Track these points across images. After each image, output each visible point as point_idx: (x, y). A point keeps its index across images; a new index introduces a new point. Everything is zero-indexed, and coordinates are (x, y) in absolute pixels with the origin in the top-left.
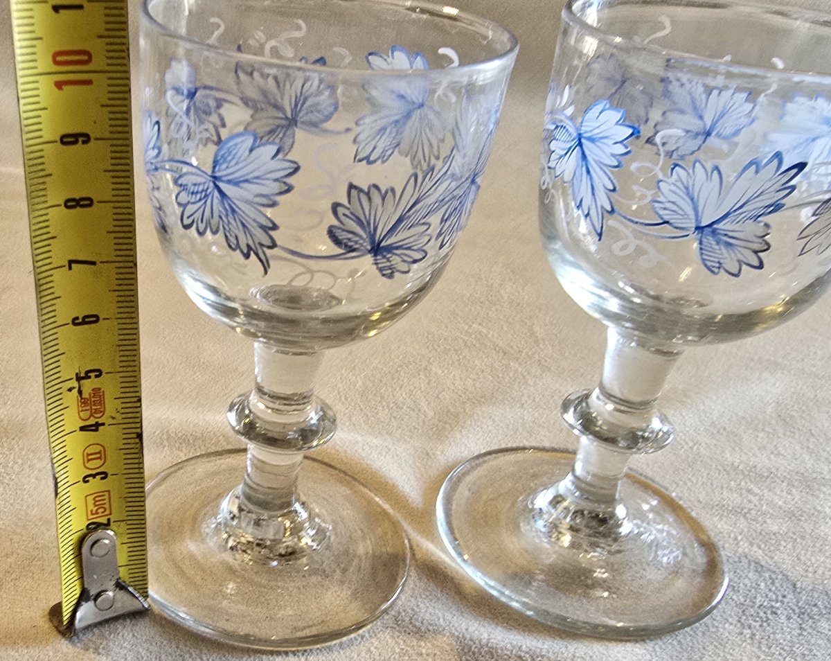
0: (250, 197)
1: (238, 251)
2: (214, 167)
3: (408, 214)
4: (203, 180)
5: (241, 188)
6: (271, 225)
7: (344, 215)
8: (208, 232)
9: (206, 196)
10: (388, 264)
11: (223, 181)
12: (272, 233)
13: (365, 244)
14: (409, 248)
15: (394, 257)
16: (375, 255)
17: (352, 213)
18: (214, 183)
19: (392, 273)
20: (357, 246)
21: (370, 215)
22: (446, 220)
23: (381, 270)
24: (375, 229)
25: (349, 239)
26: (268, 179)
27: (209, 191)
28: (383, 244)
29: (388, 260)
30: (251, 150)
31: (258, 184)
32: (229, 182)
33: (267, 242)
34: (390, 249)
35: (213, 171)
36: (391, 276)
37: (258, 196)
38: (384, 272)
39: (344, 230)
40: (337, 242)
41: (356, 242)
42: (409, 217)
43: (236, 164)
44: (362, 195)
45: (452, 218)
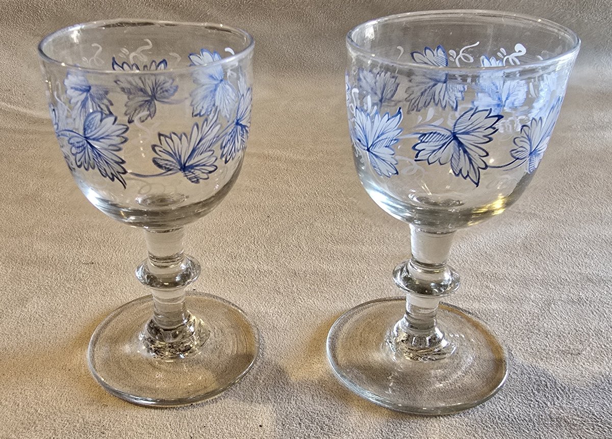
0: (106, 147)
1: (107, 177)
2: (85, 132)
3: (198, 146)
4: (81, 140)
5: (101, 142)
6: (121, 161)
7: (160, 151)
8: (90, 169)
9: (84, 148)
10: (193, 175)
11: (91, 139)
12: (122, 165)
13: (176, 166)
14: (204, 165)
15: (196, 171)
16: (184, 171)
17: (164, 150)
18: (87, 141)
19: (198, 180)
20: (171, 168)
21: (175, 149)
22: (224, 147)
23: (190, 179)
24: (180, 157)
25: (166, 164)
26: (114, 136)
27: (85, 146)
28: (187, 165)
29: (193, 173)
30: (101, 121)
31: (109, 139)
32: (94, 139)
33: (121, 170)
34: (192, 167)
35: (85, 134)
36: (197, 182)
37: (109, 146)
38: (193, 180)
39: (161, 159)
40: (160, 166)
41: (171, 165)
42: (199, 148)
43: (95, 129)
44: (167, 139)
45: (228, 145)
